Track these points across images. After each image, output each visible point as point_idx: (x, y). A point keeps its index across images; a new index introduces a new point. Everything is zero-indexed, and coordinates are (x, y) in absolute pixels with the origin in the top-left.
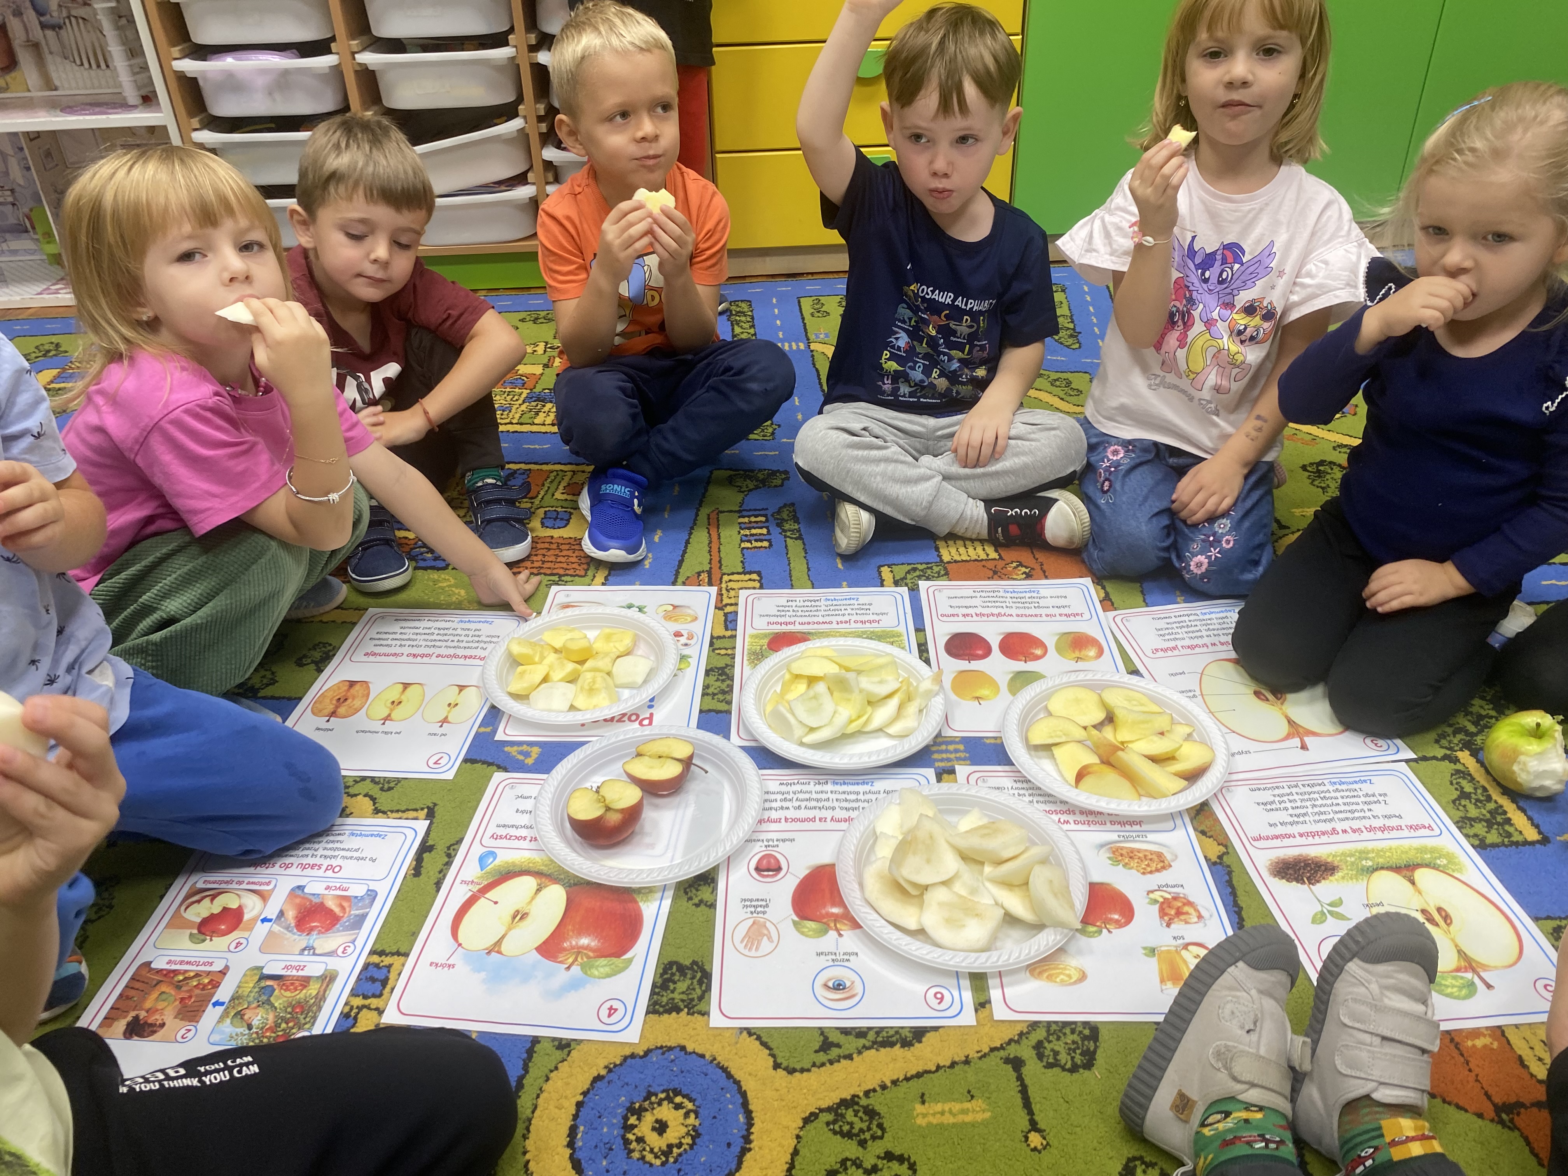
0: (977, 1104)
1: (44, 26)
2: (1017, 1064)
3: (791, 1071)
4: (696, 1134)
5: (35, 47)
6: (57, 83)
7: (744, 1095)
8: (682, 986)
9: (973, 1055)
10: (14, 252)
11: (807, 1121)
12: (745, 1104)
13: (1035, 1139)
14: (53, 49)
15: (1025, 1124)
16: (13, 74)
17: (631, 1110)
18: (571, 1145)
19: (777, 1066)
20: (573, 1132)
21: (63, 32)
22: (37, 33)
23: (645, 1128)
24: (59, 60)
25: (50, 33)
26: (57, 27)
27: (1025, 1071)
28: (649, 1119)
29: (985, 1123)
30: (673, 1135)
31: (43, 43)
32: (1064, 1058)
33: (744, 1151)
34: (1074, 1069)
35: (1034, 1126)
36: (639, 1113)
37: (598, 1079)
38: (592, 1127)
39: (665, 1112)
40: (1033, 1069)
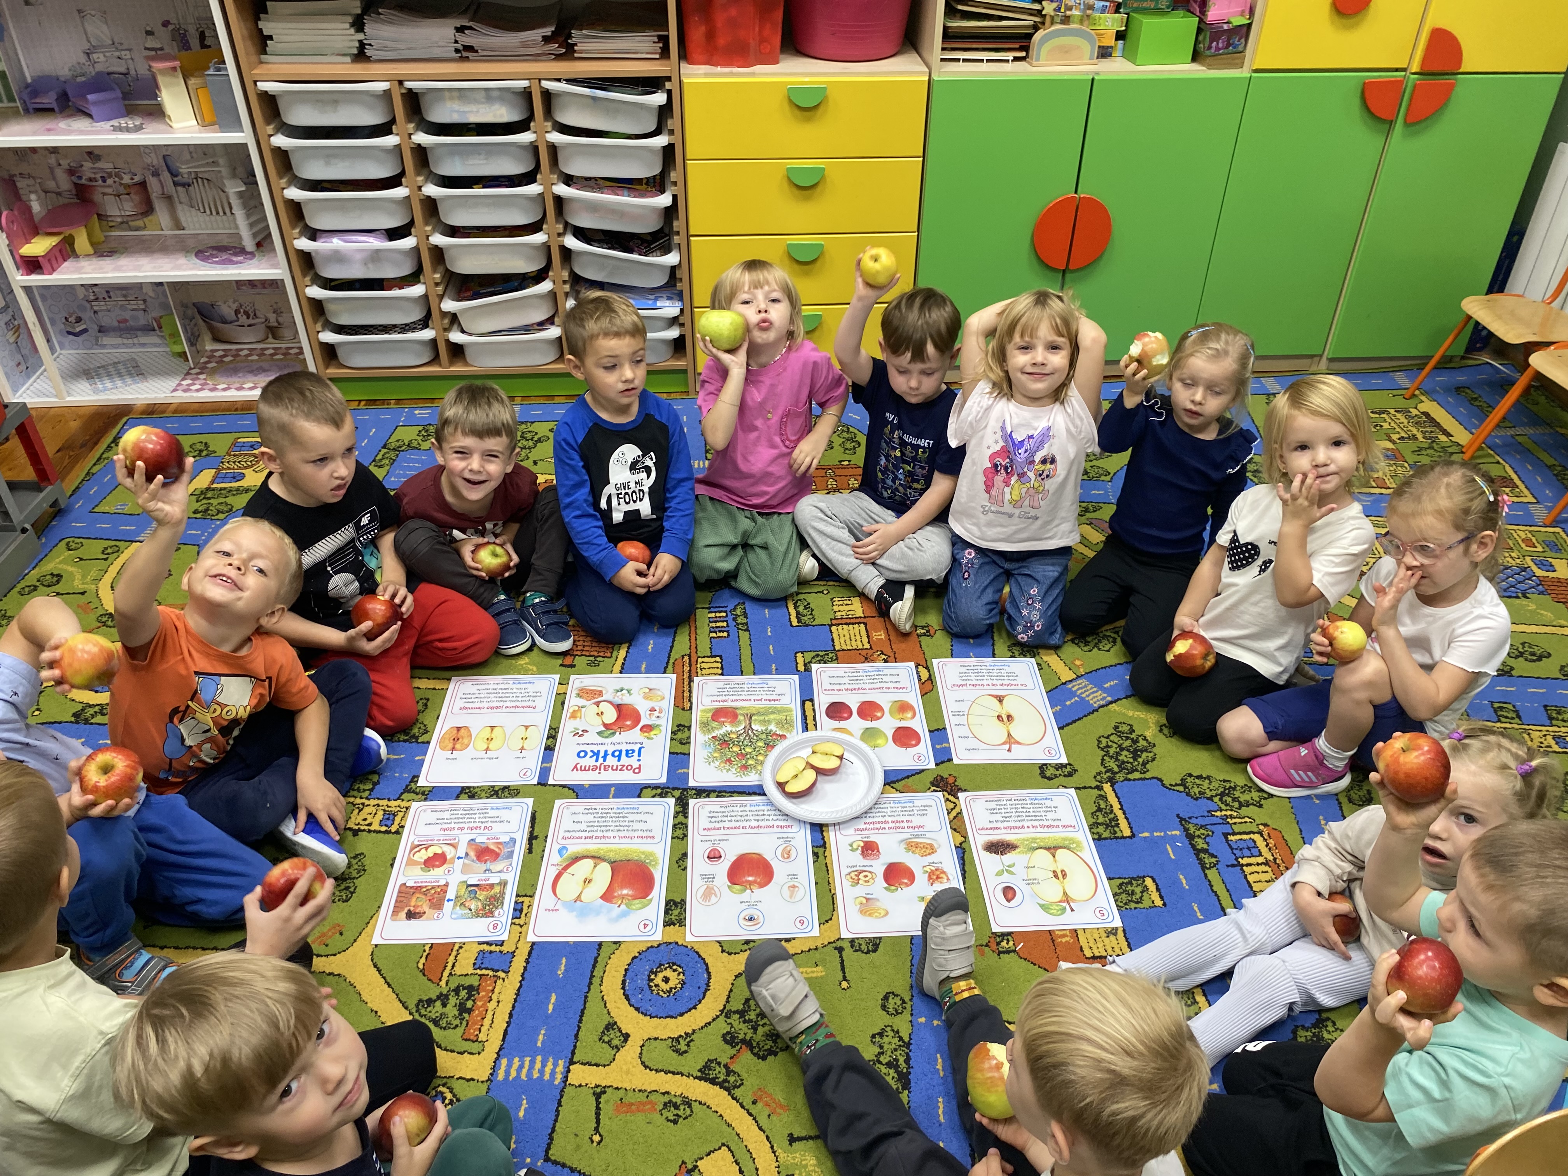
0: (819, 968)
1: (176, 184)
2: (840, 950)
3: (730, 954)
4: (683, 983)
5: (169, 198)
6: (184, 224)
7: (707, 965)
8: (676, 912)
9: (820, 946)
10: (144, 345)
11: (736, 977)
12: (707, 969)
13: (844, 984)
14: (183, 200)
15: (841, 978)
16: (150, 218)
17: (652, 972)
18: (623, 988)
19: (723, 951)
20: (624, 982)
21: (191, 188)
22: (170, 188)
23: (658, 980)
24: (186, 207)
25: (180, 189)
26: (186, 185)
27: (844, 953)
28: (661, 976)
29: (822, 977)
30: (671, 984)
31: (175, 195)
32: (864, 947)
33: (706, 990)
34: (868, 952)
35: (845, 979)
36: (656, 974)
37: (634, 958)
38: (632, 980)
39: (668, 973)
40: (848, 952)
